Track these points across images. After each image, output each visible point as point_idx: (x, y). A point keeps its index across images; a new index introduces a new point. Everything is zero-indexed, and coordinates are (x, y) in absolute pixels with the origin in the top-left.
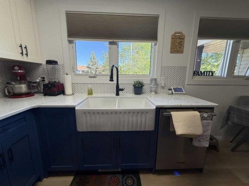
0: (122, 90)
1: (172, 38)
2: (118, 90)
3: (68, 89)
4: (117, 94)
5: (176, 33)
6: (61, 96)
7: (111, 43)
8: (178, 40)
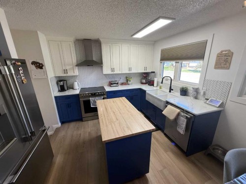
0: (173, 90)
1: (218, 56)
2: (171, 90)
3: (155, 84)
4: (170, 92)
5: (222, 52)
6: (152, 86)
7: (176, 62)
8: (223, 58)
